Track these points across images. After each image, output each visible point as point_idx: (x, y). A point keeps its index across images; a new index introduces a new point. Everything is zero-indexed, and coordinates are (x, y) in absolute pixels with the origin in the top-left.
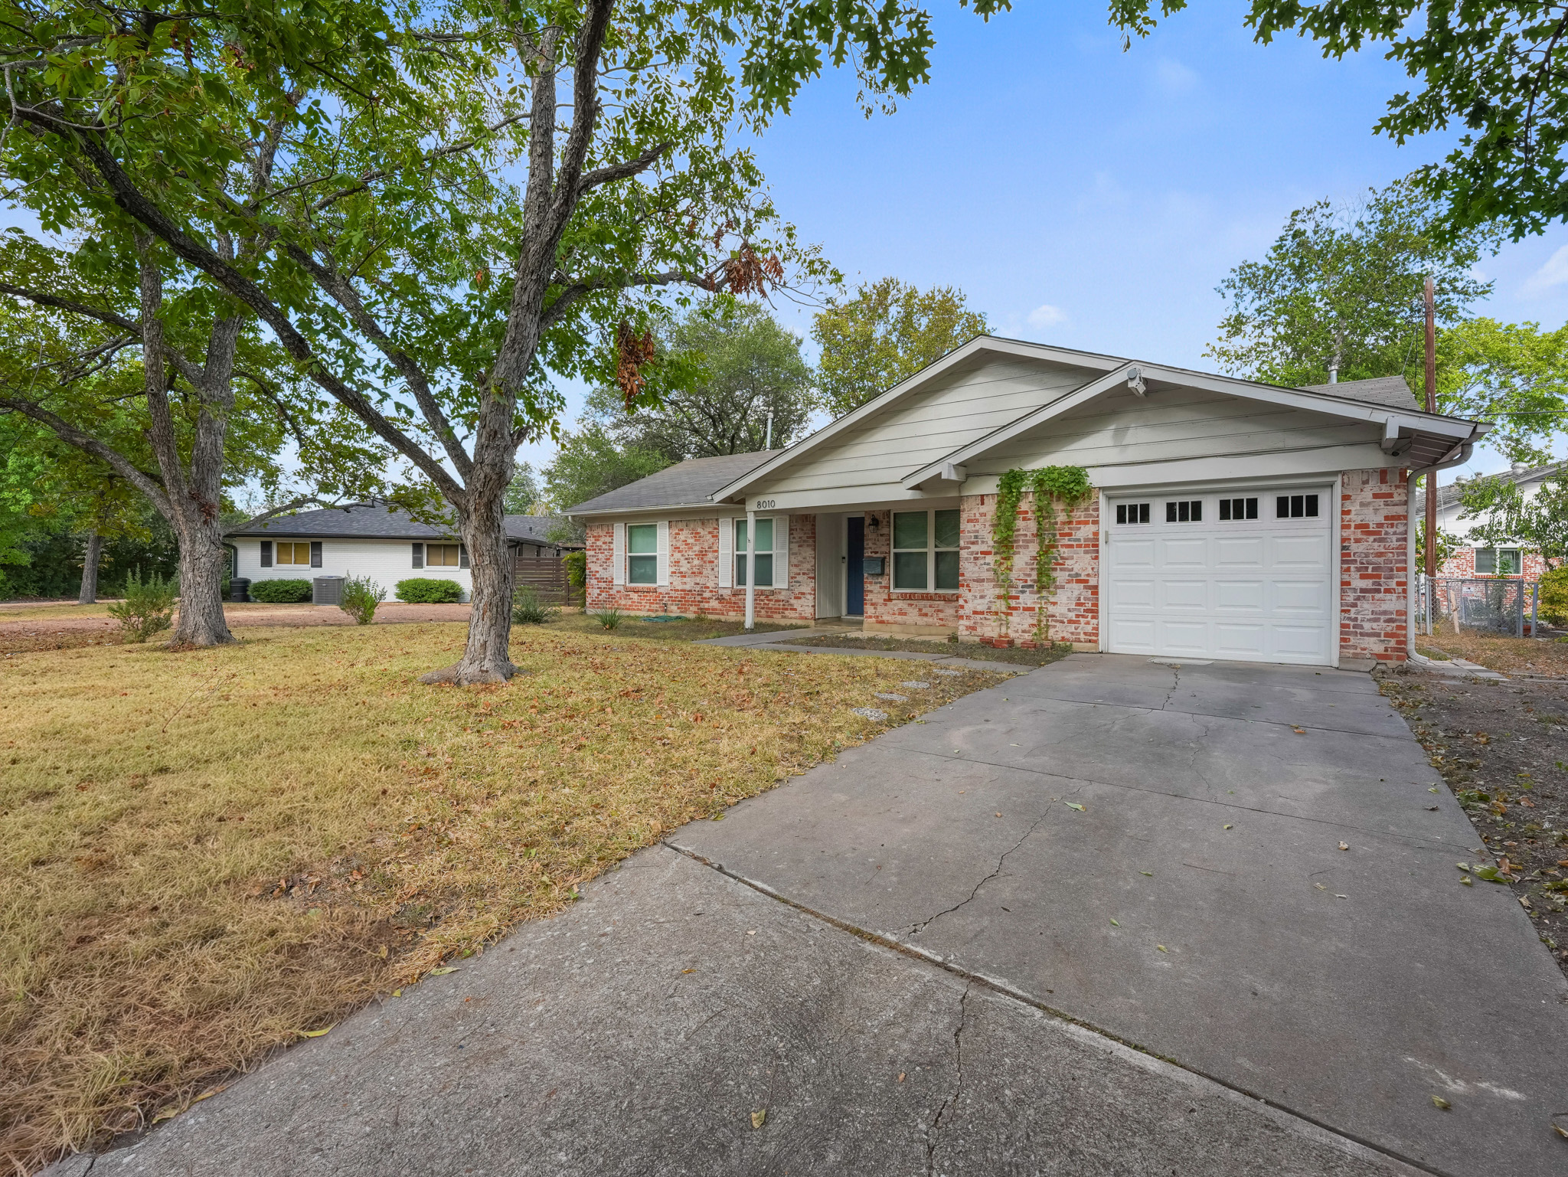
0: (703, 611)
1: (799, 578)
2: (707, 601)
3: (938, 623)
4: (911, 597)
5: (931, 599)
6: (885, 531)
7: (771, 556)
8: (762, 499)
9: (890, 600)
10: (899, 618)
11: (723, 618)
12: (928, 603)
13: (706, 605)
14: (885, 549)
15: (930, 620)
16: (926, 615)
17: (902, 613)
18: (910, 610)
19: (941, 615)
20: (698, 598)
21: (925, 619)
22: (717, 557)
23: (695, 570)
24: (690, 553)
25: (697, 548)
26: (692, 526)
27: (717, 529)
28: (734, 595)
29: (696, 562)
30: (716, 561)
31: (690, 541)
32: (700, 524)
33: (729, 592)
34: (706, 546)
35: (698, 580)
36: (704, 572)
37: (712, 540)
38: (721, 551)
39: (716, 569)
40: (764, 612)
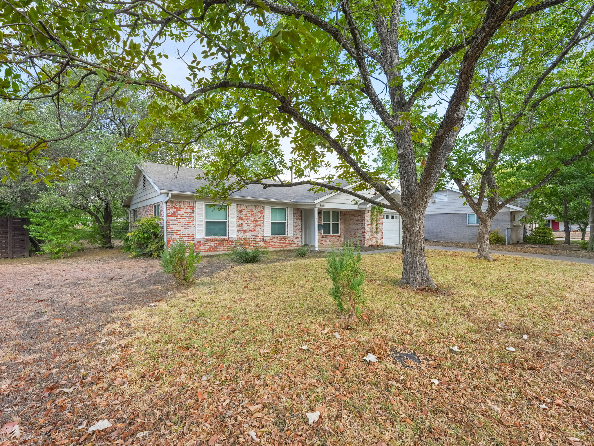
0: (256, 248)
1: (296, 232)
2: (259, 242)
4: (328, 236)
6: (321, 216)
7: (285, 223)
8: (321, 204)
9: (323, 238)
11: (266, 250)
12: (331, 238)
13: (258, 245)
14: (321, 222)
16: (331, 242)
17: (325, 242)
18: (327, 240)
20: (254, 242)
22: (263, 223)
23: (251, 229)
24: (249, 221)
25: (252, 219)
26: (249, 208)
27: (263, 210)
28: (271, 239)
29: (252, 225)
30: (262, 225)
31: (249, 215)
32: (254, 207)
33: (269, 238)
34: (257, 218)
35: (253, 233)
36: (256, 230)
37: (260, 215)
38: (265, 221)
39: (262, 228)
40: (284, 245)
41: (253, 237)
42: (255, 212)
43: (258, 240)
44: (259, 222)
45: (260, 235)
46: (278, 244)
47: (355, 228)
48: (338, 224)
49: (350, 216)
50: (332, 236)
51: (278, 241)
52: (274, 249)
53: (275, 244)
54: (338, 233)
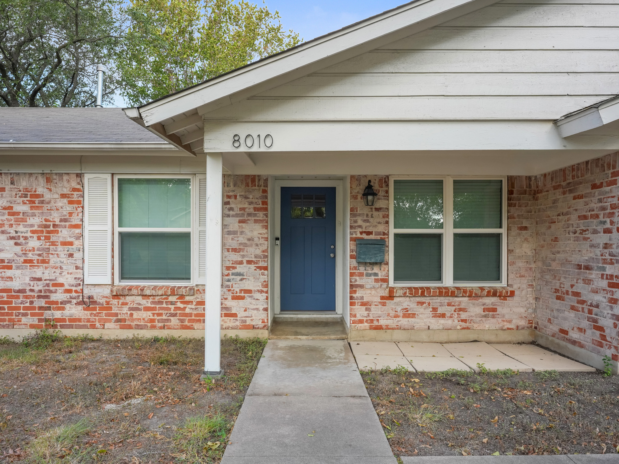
0: (51, 323)
1: (240, 269)
2: (61, 306)
3: (459, 325)
4: (424, 292)
5: (453, 295)
6: (381, 204)
7: (187, 236)
8: (242, 130)
9: (391, 297)
10: (404, 322)
11: (93, 333)
12: (445, 300)
13: (58, 314)
14: (381, 228)
15: (448, 322)
16: (443, 316)
17: (408, 314)
18: (420, 310)
19: (464, 316)
20: (42, 303)
21: (442, 321)
22: (81, 236)
23: (30, 256)
24: (21, 228)
25: (36, 221)
26: (23, 183)
27: (80, 190)
28: (116, 296)
29: (34, 243)
30: (77, 243)
31: (20, 208)
32: (42, 180)
33: (107, 292)
34: (56, 217)
35: (38, 273)
36: (53, 260)
37: (69, 208)
38: (87, 227)
39: (78, 255)
40: (174, 321)
41: (38, 286)
42: (48, 196)
43: (59, 296)
44: (65, 234)
45: (67, 280)
46: (148, 315)
47: (576, 259)
48: (498, 236)
49: (558, 193)
50: (444, 292)
51: (147, 303)
52: (128, 334)
53: (136, 315)
54: (498, 278)
